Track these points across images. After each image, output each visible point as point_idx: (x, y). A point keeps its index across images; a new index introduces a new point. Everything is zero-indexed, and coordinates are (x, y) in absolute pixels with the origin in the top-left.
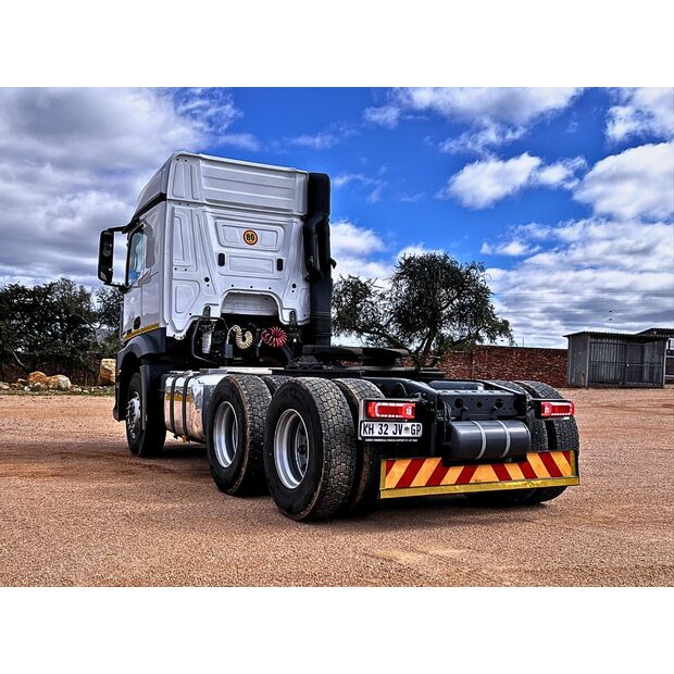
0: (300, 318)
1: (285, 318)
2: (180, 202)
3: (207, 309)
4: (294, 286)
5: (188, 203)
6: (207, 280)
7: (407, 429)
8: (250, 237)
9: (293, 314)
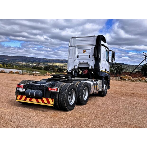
0: (93, 67)
1: (90, 68)
2: (71, 47)
3: (75, 66)
4: (92, 61)
5: (73, 46)
6: (75, 61)
7: (24, 90)
8: (84, 51)
9: (92, 67)
